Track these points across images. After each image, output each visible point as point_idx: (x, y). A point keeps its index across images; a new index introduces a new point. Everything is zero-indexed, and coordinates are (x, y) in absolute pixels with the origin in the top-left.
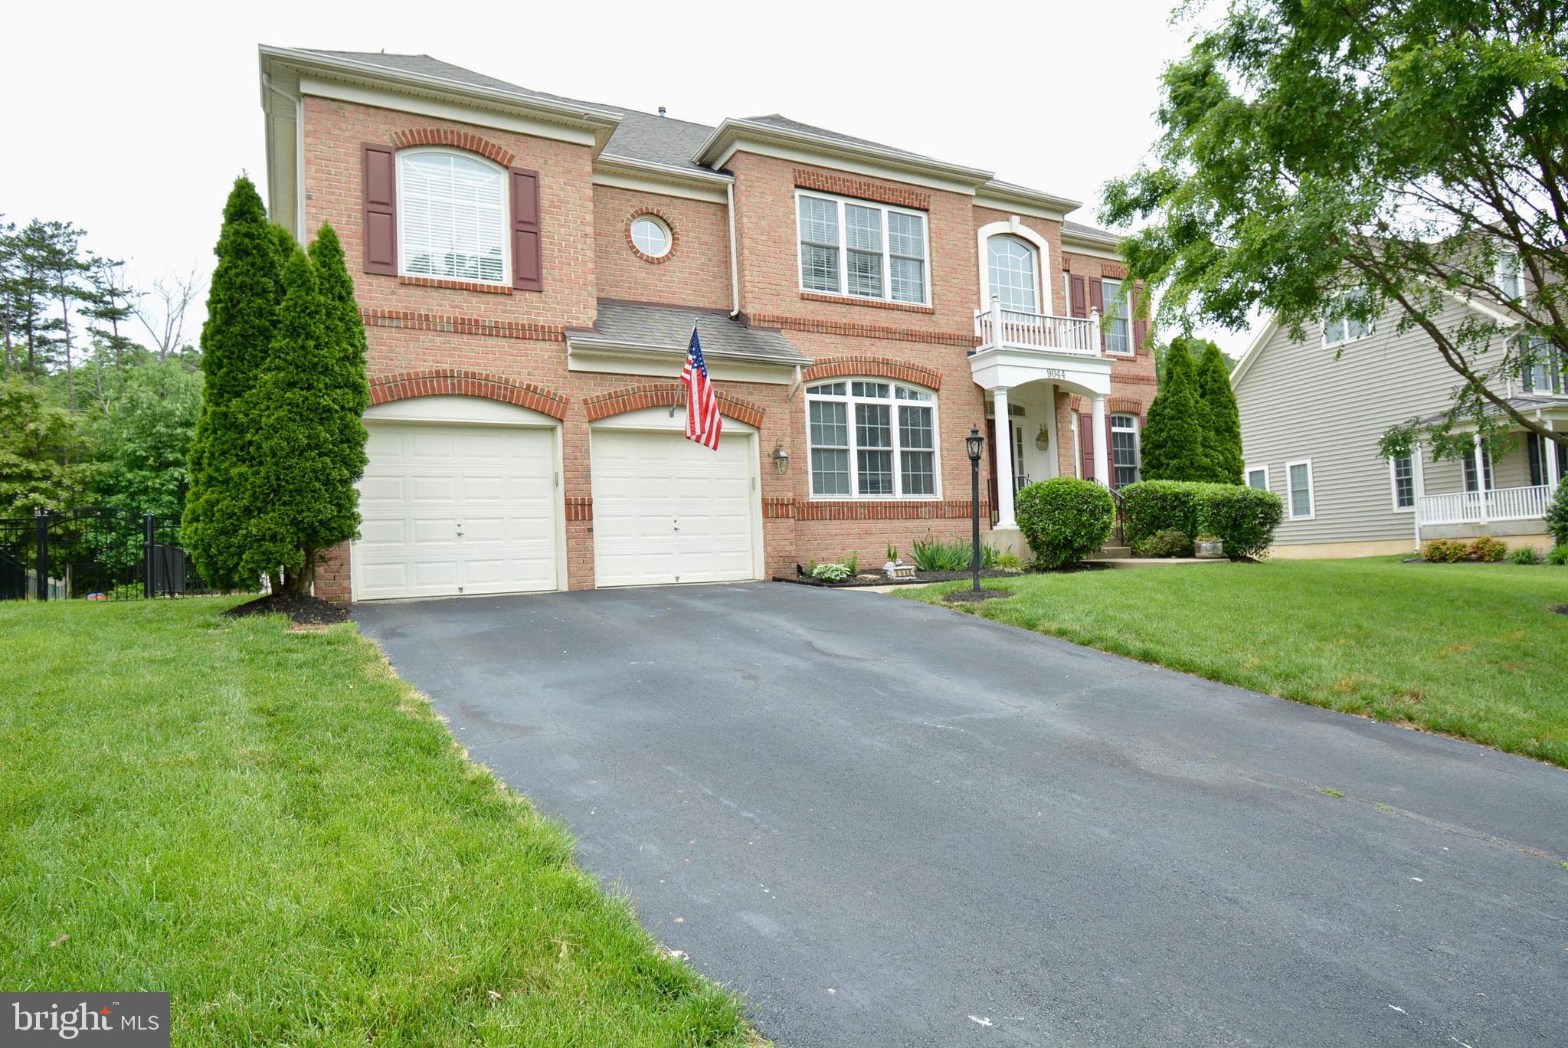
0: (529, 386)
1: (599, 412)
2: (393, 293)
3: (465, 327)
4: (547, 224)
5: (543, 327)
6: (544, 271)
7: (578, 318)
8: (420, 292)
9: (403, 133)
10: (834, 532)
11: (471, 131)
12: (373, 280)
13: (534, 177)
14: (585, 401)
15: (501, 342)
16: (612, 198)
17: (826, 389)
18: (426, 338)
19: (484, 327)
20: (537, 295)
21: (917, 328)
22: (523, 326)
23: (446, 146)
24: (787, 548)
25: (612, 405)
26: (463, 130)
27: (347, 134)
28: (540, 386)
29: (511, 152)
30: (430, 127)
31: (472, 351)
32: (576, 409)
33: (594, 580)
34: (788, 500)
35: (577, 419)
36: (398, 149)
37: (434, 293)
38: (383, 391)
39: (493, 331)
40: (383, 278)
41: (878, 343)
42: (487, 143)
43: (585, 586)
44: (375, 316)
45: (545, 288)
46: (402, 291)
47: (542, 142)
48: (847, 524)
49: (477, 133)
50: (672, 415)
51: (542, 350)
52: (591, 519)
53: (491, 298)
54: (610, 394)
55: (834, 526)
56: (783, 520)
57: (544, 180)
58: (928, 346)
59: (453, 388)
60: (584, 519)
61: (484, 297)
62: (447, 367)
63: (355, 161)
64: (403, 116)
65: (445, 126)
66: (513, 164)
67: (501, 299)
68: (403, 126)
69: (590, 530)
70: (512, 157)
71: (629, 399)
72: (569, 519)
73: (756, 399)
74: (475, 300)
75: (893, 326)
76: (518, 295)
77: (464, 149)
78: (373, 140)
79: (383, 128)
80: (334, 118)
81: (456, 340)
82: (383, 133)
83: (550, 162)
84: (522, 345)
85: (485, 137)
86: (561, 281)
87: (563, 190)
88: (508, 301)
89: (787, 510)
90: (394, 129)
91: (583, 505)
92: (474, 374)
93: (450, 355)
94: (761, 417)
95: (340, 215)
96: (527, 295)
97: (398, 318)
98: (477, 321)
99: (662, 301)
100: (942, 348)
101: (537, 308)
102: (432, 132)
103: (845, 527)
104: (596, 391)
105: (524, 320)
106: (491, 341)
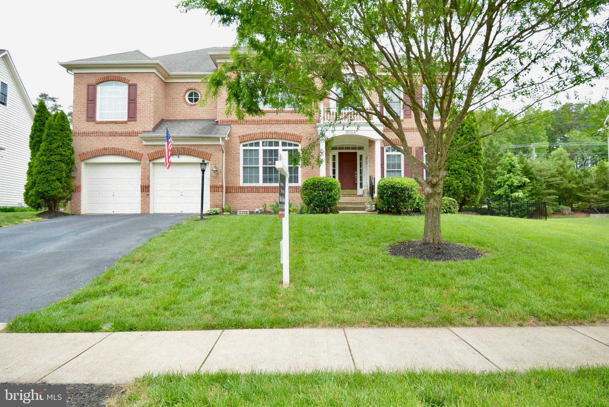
0: (130, 150)
1: (153, 158)
2: (94, 126)
3: (113, 134)
4: (139, 99)
5: (136, 132)
6: (137, 114)
7: (147, 128)
8: (101, 125)
9: (98, 79)
10: (249, 197)
11: (117, 75)
12: (89, 123)
13: (135, 85)
14: (148, 154)
15: (123, 138)
16: (179, 86)
17: (251, 145)
18: (102, 138)
19: (118, 134)
20: (135, 122)
21: (292, 119)
22: (130, 132)
23: (110, 80)
24: (218, 202)
25: (157, 155)
26: (115, 75)
27: (84, 82)
28: (134, 150)
29: (129, 79)
30: (106, 76)
31: (115, 141)
32: (145, 156)
33: (149, 211)
34: (219, 185)
35: (145, 160)
36: (98, 84)
37: (105, 125)
38: (90, 155)
39: (121, 135)
40: (91, 122)
41: (273, 126)
42: (122, 77)
43: (146, 212)
44: (89, 133)
45: (137, 120)
46: (97, 125)
47: (138, 74)
48: (254, 194)
49: (119, 75)
50: (179, 157)
51: (135, 139)
52: (149, 191)
53: (121, 125)
54: (156, 152)
55: (250, 195)
56: (217, 192)
57: (139, 86)
58: (296, 125)
59: (109, 152)
60: (146, 191)
61: (119, 125)
62: (107, 146)
63: (85, 90)
64: (99, 74)
65: (111, 75)
66: (129, 83)
67: (124, 124)
68: (98, 77)
69: (148, 195)
70: (129, 80)
71: (162, 153)
72: (141, 192)
73: (209, 151)
74: (116, 126)
75: (279, 119)
76: (129, 123)
77: (115, 80)
78: (91, 83)
79: (93, 78)
80: (81, 78)
81: (110, 138)
82: (93, 80)
83: (141, 80)
84: (130, 138)
85: (121, 76)
86: (143, 117)
87: (144, 88)
88: (126, 125)
89: (219, 189)
90: (96, 78)
91: (146, 187)
92: (114, 148)
93: (108, 143)
94: (210, 157)
95: (81, 105)
96: (132, 122)
97: (94, 133)
98: (116, 132)
99: (195, 118)
100: (303, 125)
101: (134, 126)
102: (106, 77)
103: (254, 195)
104: (152, 151)
105: (130, 130)
106: (120, 138)
